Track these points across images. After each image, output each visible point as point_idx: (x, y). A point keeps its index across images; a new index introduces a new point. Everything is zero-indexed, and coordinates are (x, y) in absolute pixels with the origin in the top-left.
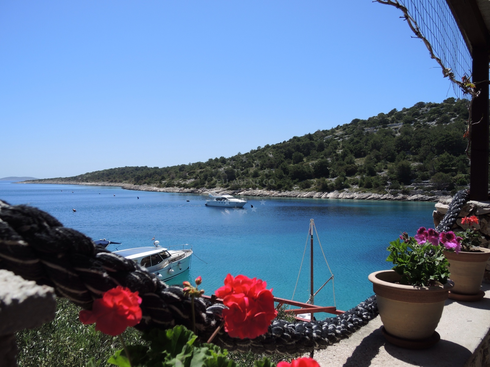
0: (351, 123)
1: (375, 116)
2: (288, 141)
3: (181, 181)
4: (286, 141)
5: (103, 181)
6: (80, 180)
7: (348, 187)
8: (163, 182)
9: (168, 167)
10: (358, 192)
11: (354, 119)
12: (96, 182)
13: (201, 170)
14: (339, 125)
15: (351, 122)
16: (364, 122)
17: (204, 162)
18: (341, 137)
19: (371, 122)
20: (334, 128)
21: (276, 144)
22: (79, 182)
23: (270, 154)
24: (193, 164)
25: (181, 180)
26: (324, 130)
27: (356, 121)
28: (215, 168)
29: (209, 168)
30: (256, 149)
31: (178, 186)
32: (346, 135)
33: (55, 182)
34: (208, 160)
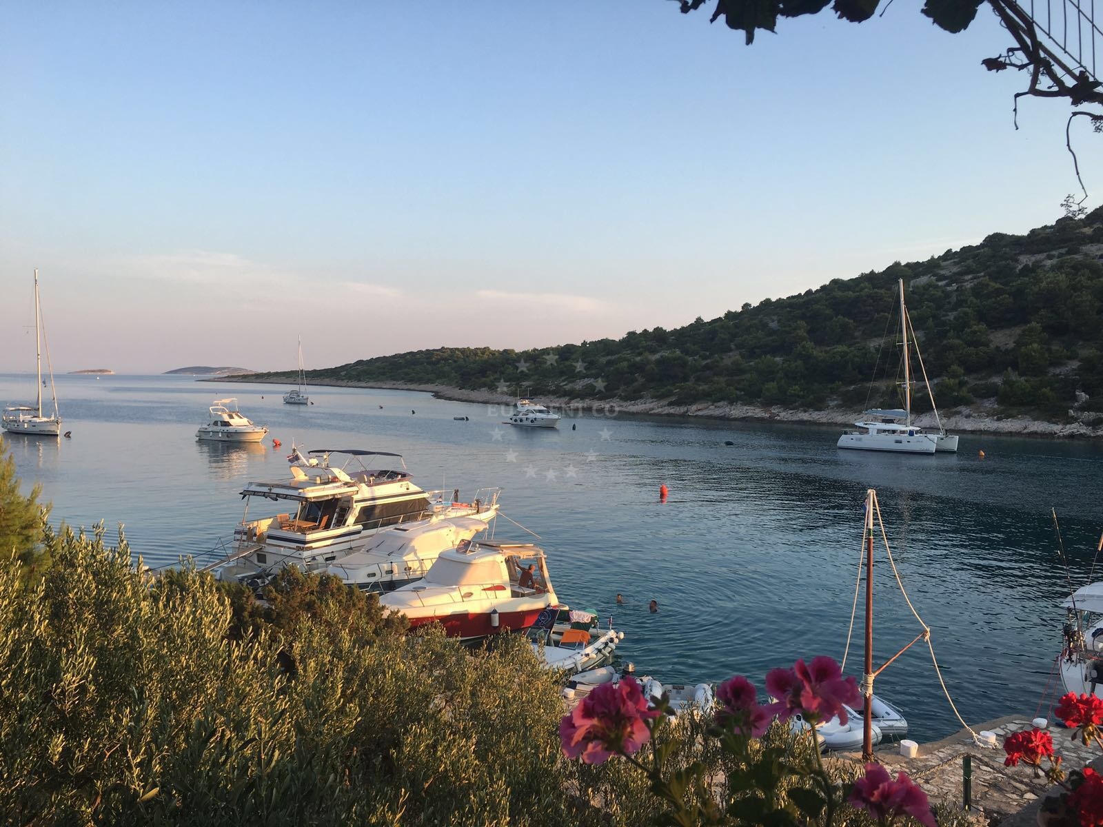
0: (981, 244)
1: (1049, 224)
2: (817, 291)
3: (564, 383)
4: (814, 290)
5: (394, 380)
6: (344, 376)
7: (967, 403)
8: (524, 383)
9: (535, 350)
10: (995, 417)
11: (991, 233)
12: (379, 381)
13: (609, 357)
14: (951, 249)
15: (981, 241)
16: (1016, 241)
17: (617, 340)
18: (952, 279)
19: (1039, 240)
20: (936, 257)
21: (788, 298)
22: (342, 380)
23: (773, 321)
24: (591, 343)
25: (563, 381)
26: (910, 261)
27: (995, 241)
28: (640, 354)
29: (627, 354)
30: (740, 310)
31: (556, 394)
32: (967, 273)
33: (291, 380)
34: (625, 336)
